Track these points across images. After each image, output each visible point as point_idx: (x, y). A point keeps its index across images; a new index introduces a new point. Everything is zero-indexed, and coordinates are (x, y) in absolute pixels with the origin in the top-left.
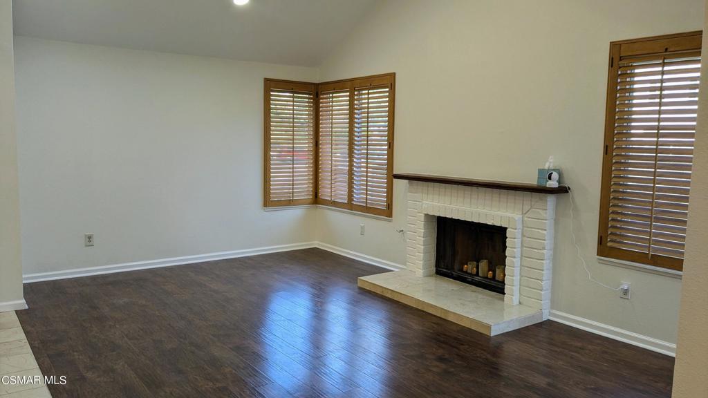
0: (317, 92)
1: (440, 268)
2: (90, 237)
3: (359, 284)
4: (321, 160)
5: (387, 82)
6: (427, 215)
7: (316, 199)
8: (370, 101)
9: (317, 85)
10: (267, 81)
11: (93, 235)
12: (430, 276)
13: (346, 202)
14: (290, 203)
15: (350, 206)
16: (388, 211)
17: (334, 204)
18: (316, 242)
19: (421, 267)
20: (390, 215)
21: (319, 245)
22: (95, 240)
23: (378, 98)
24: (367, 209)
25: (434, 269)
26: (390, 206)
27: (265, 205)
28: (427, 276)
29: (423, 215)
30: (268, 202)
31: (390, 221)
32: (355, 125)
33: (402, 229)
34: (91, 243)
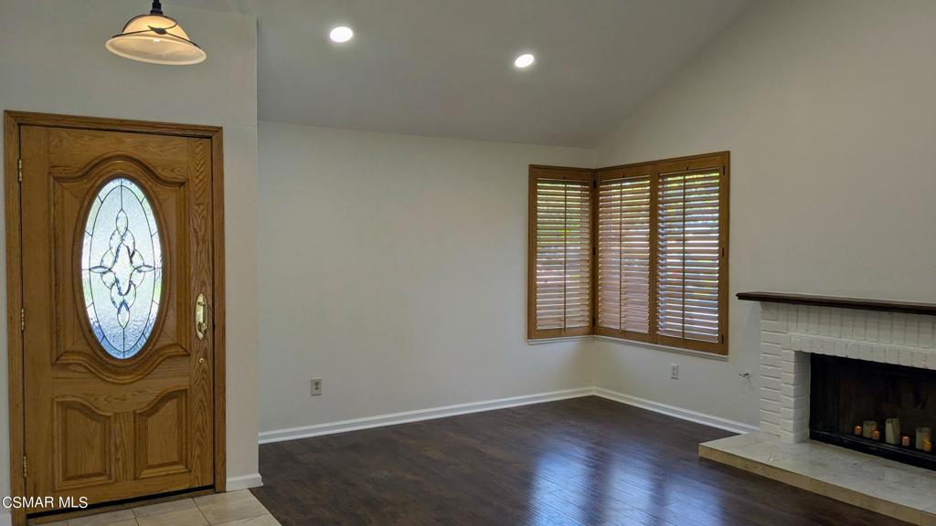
0: (594, 181)
1: (816, 429)
2: (317, 384)
3: (702, 453)
4: (601, 274)
5: (720, 163)
6: (799, 354)
7: (595, 327)
8: (687, 191)
9: (595, 172)
10: (533, 168)
11: (320, 380)
12: (804, 441)
13: (646, 332)
14: (560, 333)
15: (653, 336)
16: (720, 346)
17: (625, 334)
18: (595, 388)
19: (791, 428)
20: (725, 352)
21: (598, 391)
22: (323, 388)
23: (701, 187)
24: (685, 343)
25: (807, 431)
26: (724, 338)
27: (530, 336)
28: (798, 442)
29: (794, 353)
30: (533, 332)
31: (726, 360)
32: (660, 224)
33: (748, 371)
34: (318, 392)
